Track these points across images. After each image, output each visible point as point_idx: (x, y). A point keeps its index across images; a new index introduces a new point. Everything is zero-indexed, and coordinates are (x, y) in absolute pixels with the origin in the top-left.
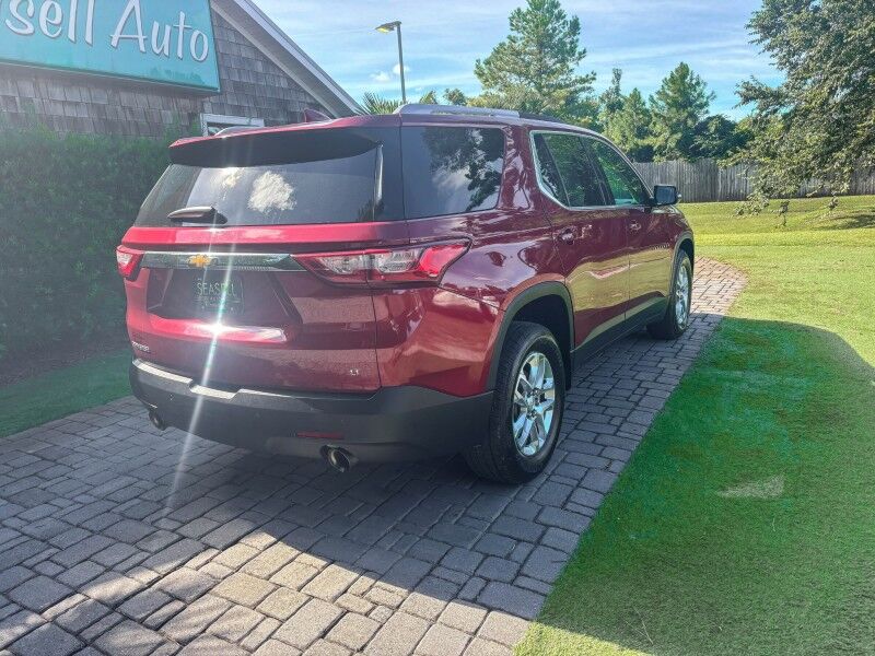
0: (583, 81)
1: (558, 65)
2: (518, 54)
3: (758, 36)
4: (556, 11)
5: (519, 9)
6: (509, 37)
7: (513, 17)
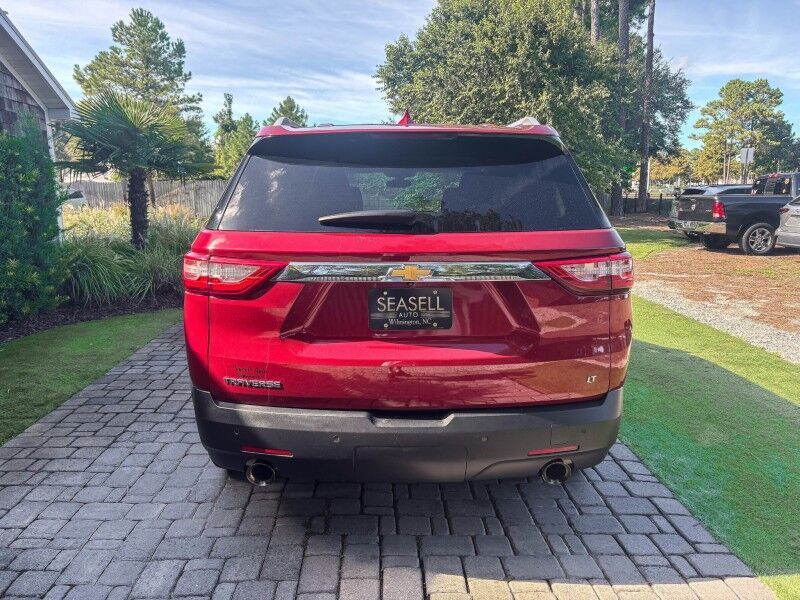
0: (191, 100)
1: (166, 82)
2: (123, 65)
3: (382, 85)
4: (160, 32)
5: (121, 22)
6: (113, 48)
7: (116, 29)
